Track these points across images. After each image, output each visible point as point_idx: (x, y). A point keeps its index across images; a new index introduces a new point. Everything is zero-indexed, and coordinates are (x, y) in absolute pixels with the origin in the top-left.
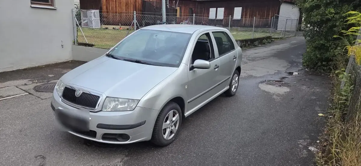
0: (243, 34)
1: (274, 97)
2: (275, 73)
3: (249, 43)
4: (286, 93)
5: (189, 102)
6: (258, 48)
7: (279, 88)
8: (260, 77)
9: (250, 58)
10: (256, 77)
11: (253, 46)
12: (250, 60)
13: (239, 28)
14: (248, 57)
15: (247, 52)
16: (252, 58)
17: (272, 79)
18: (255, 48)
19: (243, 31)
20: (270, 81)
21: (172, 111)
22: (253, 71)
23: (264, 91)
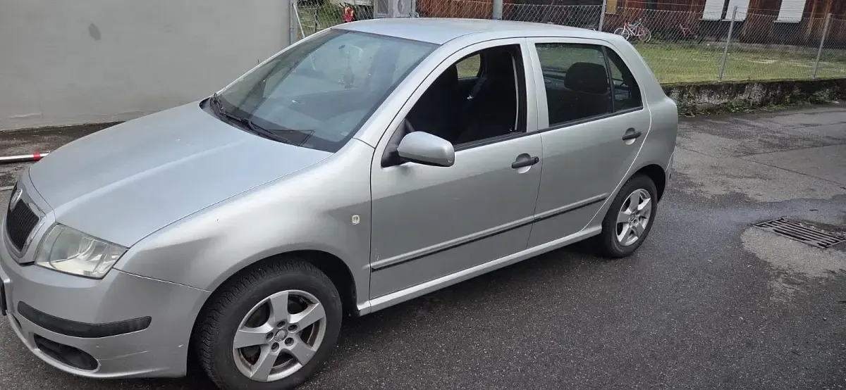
0: (799, 65)
1: (776, 285)
2: (834, 198)
3: (796, 91)
4: (833, 277)
5: (373, 270)
6: (827, 109)
7: (816, 254)
8: (771, 205)
9: (775, 137)
10: (751, 204)
11: (811, 101)
12: (771, 145)
13: (792, 49)
14: (769, 134)
15: (777, 119)
16: (781, 139)
17: (812, 217)
18: (815, 108)
19: (803, 57)
20: (797, 223)
21: (286, 293)
22: (757, 181)
23: (752, 258)
